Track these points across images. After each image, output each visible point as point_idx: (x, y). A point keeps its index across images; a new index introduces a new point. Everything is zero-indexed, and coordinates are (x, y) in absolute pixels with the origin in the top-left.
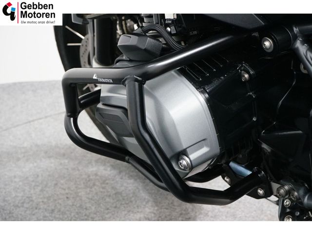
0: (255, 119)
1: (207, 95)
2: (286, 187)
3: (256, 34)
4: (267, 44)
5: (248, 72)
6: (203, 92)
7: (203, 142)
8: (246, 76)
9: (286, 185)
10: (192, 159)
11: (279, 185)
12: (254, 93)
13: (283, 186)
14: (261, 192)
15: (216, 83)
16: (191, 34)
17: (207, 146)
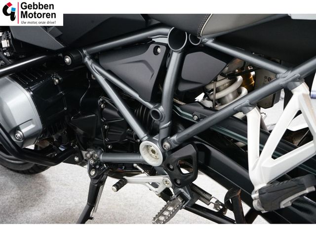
0: (65, 109)
1: (32, 93)
2: (91, 153)
3: (61, 55)
4: (68, 60)
5: (58, 79)
6: (29, 90)
7: (30, 121)
8: (57, 81)
9: (90, 151)
10: (23, 132)
11: (86, 152)
12: (64, 92)
13: (89, 152)
14: (76, 159)
15: (37, 85)
16: (20, 57)
17: (33, 123)
